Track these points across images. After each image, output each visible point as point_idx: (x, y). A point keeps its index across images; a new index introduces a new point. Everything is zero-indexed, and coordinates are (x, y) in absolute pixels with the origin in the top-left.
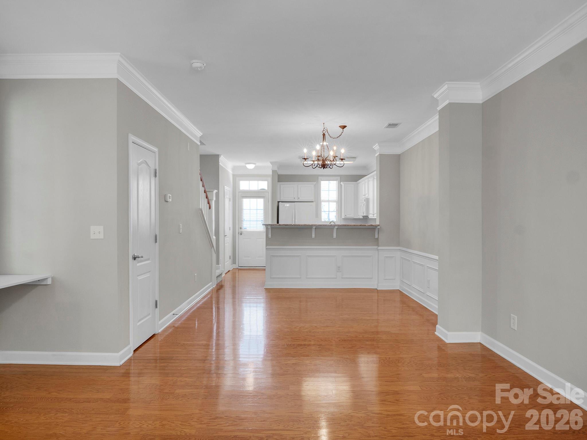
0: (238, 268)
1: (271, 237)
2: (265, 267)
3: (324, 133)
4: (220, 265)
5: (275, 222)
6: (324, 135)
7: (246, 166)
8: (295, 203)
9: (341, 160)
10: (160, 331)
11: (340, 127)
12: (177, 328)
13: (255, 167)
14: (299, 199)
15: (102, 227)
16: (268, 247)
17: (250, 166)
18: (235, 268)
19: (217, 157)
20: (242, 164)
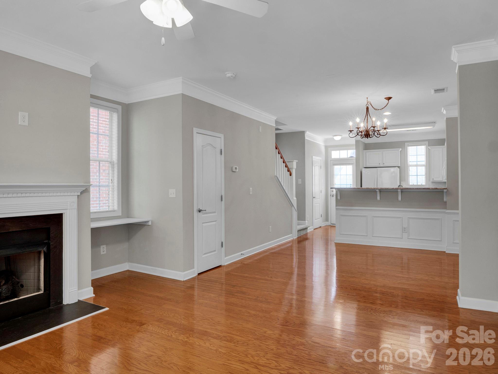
0: (330, 225)
1: (340, 199)
2: (335, 224)
3: (367, 107)
4: (306, 221)
5: (359, 187)
6: (367, 108)
7: (333, 138)
8: (378, 168)
9: (384, 129)
10: (226, 264)
11: (385, 98)
12: (244, 264)
13: (342, 138)
14: (384, 165)
15: (175, 190)
16: (338, 207)
17: (338, 138)
18: (328, 225)
19: (302, 133)
20: (330, 137)
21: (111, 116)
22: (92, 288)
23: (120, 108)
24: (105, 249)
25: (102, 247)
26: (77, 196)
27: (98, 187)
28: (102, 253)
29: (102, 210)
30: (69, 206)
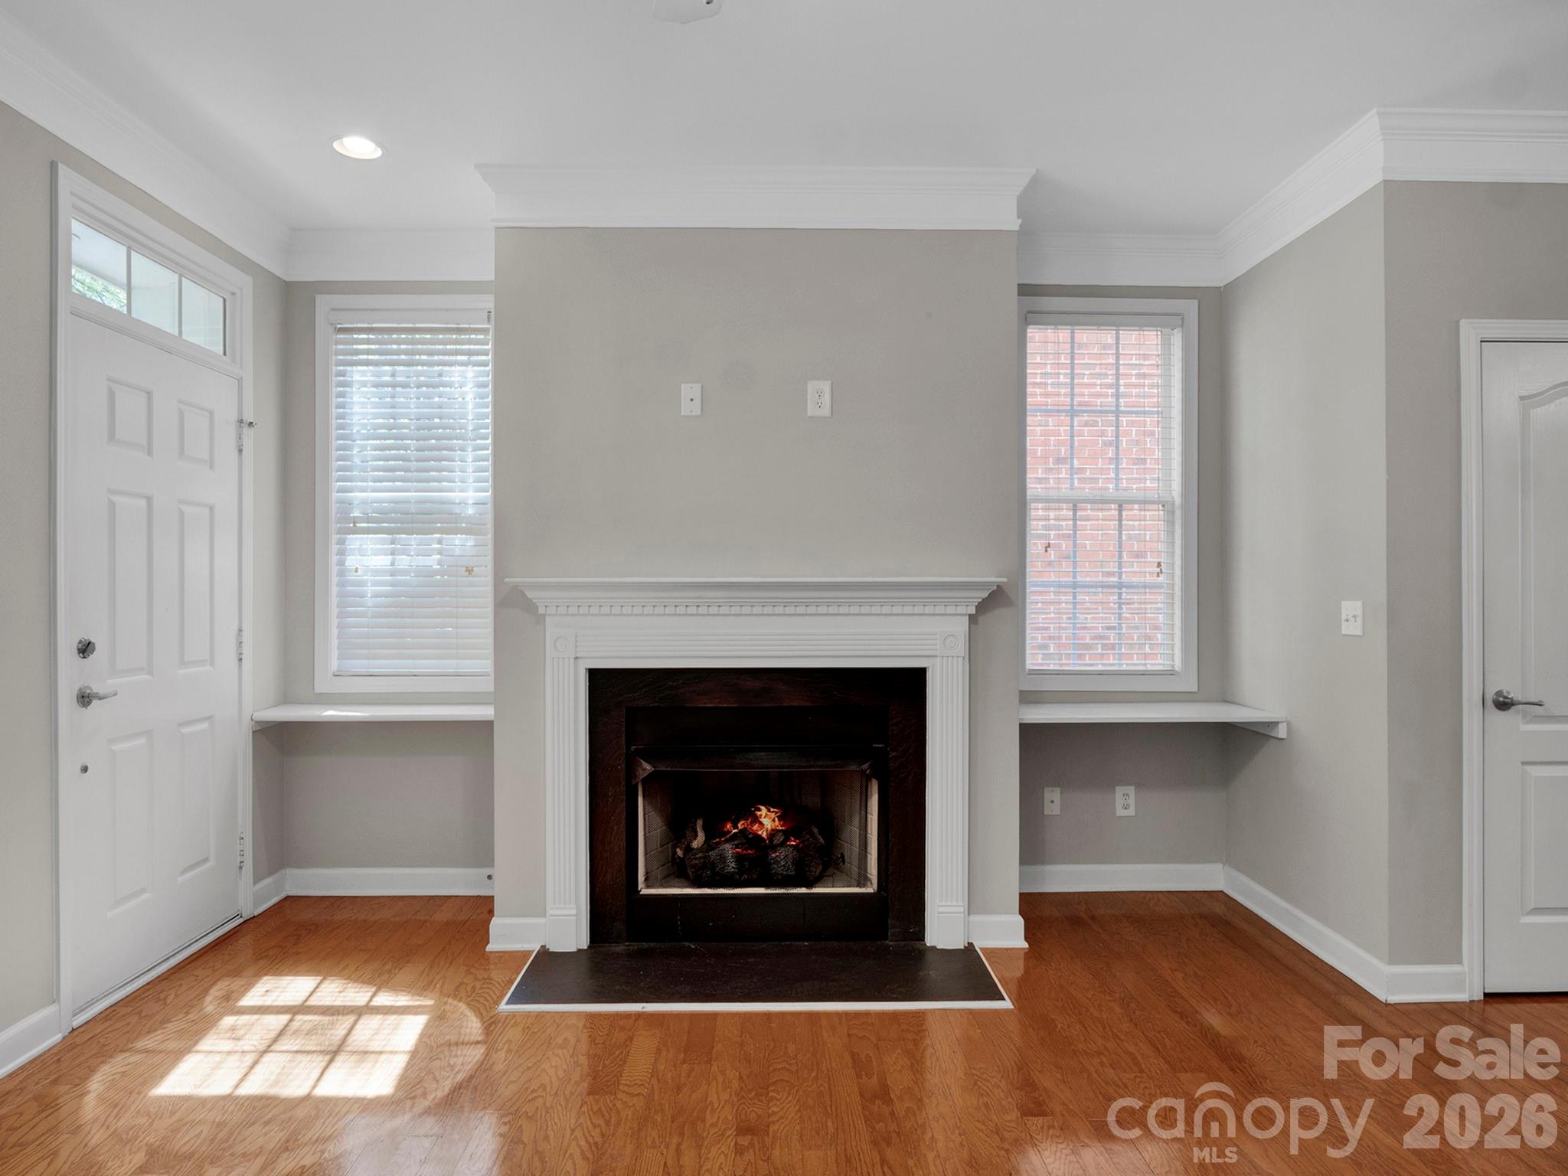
15: (1359, 604)
21: (1166, 344)
22: (1020, 921)
23: (1191, 307)
24: (1132, 801)
25: (1120, 791)
26: (967, 617)
27: (1116, 590)
28: (1120, 812)
29: (1124, 667)
30: (938, 647)
